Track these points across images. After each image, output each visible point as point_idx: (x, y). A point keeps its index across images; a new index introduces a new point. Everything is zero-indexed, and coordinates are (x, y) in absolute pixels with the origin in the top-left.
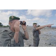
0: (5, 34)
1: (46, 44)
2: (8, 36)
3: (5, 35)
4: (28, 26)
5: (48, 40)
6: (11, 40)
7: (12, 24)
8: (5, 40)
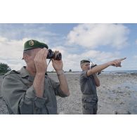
5: (122, 103)
8: (12, 92)
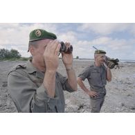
0: (19, 75)
1: (123, 105)
2: (28, 81)
3: (20, 78)
4: (78, 58)
6: (35, 90)
7: (38, 50)
